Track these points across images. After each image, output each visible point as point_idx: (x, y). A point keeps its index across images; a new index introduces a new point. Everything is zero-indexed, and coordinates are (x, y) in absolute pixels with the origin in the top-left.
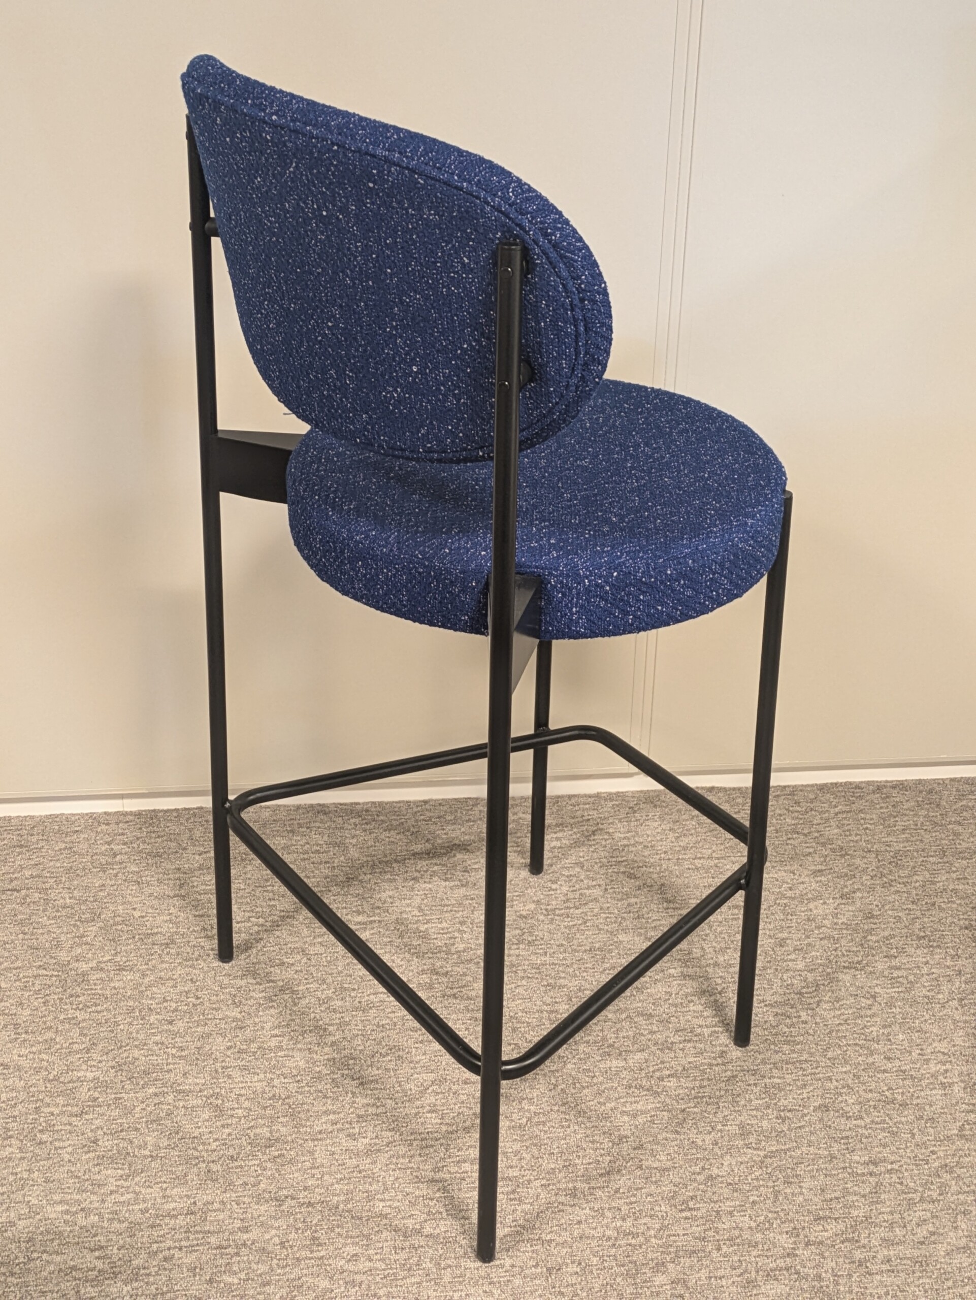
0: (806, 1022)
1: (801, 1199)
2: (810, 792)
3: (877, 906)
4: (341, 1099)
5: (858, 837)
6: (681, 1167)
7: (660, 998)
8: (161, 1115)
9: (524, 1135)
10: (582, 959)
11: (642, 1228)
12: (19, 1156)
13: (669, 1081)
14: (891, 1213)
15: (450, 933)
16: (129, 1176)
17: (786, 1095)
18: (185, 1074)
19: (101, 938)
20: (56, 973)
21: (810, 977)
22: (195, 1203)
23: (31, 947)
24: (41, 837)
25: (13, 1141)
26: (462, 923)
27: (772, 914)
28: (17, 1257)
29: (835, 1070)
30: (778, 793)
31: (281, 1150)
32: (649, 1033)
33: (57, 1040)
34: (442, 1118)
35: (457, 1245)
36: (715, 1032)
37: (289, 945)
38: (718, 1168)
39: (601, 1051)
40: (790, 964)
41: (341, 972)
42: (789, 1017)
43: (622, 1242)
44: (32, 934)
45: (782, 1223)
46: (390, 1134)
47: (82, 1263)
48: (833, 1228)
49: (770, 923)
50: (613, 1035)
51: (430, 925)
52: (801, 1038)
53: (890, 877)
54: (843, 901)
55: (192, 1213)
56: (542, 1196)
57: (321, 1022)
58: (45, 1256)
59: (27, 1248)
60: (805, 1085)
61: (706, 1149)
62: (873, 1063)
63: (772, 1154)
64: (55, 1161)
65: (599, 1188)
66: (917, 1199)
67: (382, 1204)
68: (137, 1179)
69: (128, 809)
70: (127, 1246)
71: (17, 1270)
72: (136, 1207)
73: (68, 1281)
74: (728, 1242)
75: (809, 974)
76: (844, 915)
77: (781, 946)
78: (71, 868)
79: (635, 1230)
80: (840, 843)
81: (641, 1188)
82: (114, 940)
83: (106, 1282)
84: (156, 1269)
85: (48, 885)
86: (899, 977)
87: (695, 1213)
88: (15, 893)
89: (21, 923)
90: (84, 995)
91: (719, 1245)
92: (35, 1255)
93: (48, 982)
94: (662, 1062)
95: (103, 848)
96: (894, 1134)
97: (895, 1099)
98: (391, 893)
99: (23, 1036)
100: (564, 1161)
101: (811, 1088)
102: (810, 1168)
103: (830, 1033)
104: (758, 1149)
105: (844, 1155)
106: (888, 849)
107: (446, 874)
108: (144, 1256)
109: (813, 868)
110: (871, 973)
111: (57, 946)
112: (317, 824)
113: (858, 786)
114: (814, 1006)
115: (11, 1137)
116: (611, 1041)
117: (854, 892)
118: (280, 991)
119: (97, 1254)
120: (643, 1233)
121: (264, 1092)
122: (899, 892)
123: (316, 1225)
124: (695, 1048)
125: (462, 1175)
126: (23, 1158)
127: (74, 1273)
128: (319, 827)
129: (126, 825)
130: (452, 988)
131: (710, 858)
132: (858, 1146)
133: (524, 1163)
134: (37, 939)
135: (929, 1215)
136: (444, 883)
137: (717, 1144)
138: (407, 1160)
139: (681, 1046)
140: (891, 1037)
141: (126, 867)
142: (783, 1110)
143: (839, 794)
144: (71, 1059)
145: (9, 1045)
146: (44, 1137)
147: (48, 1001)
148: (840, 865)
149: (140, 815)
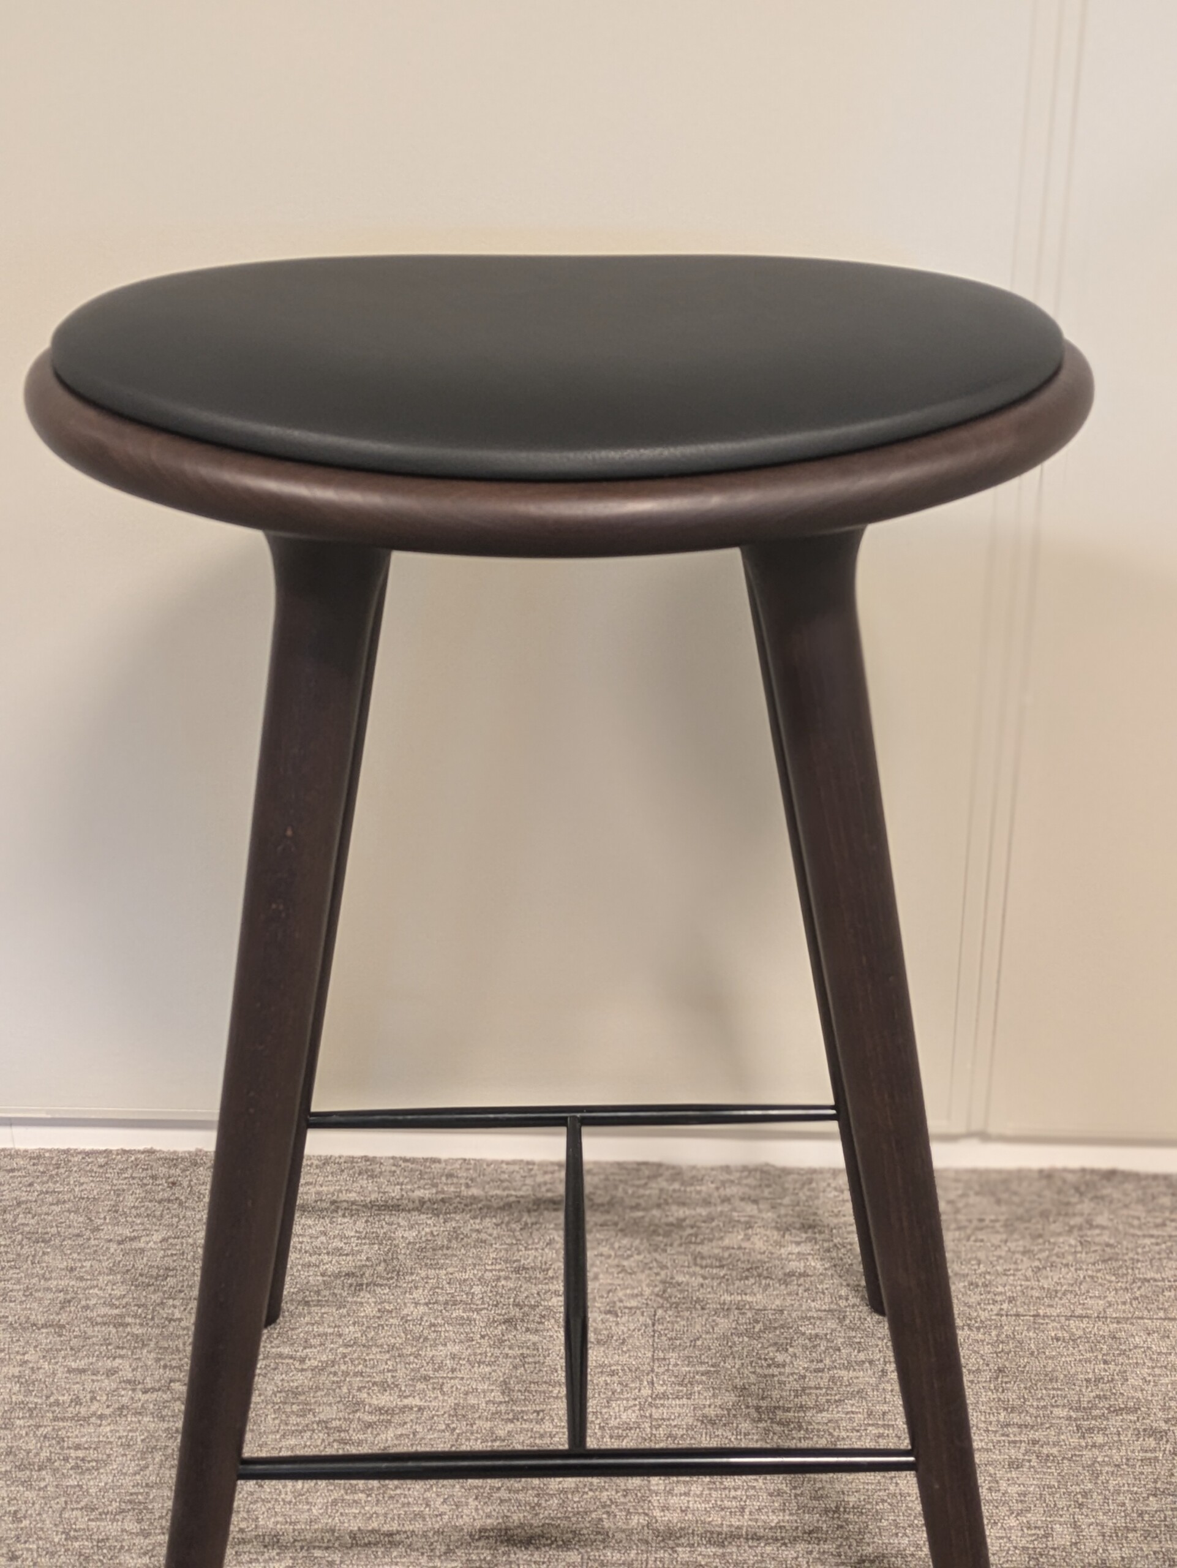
149: (39, 1157)
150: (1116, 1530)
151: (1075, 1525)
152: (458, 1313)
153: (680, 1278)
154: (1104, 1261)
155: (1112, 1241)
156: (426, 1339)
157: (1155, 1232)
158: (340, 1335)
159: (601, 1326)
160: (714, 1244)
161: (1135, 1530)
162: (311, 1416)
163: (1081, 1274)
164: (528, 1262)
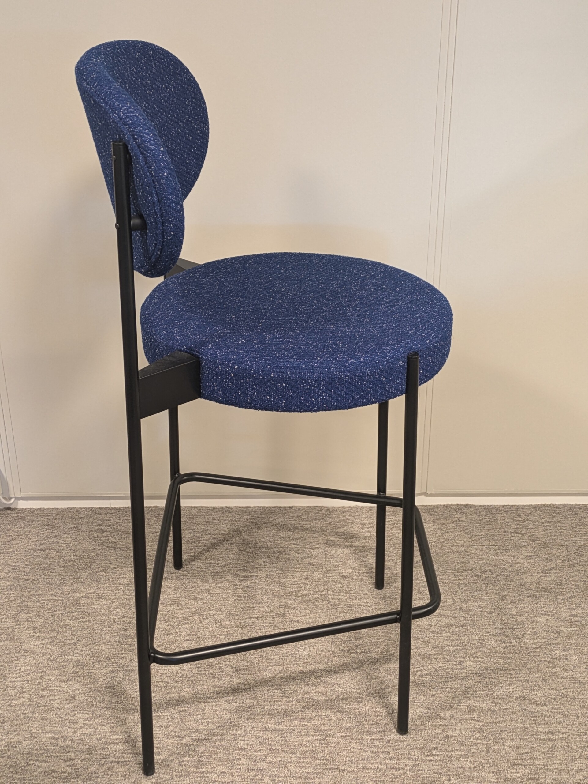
0: (515, 646)
1: (503, 752)
2: (527, 509)
3: (565, 578)
4: (223, 679)
5: (556, 537)
6: (429, 729)
7: (424, 628)
8: (115, 683)
9: (333, 705)
10: (378, 603)
11: (402, 765)
12: (28, 703)
13: (426, 678)
14: (561, 764)
15: (299, 584)
16: (92, 718)
17: (499, 689)
18: (131, 660)
19: (89, 580)
20: (61, 599)
21: (519, 619)
22: (129, 736)
23: (48, 583)
24: (60, 521)
25: (26, 695)
26: (306, 579)
27: (499, 581)
28: (20, 763)
29: (531, 676)
30: (508, 509)
31: (185, 707)
32: (416, 648)
33: (58, 637)
34: (284, 693)
35: (286, 769)
36: (457, 649)
37: (201, 588)
38: (453, 731)
39: (385, 658)
40: (507, 611)
41: (231, 605)
42: (504, 643)
43: (389, 773)
44: (50, 576)
45: (491, 766)
46: (251, 701)
47: (59, 768)
48: (522, 771)
49: (497, 586)
50: (393, 649)
51: (287, 579)
52: (511, 656)
53: (574, 561)
54: (544, 575)
55: (127, 742)
56: (341, 742)
57: (216, 633)
58: (37, 763)
59: (27, 758)
60: (511, 684)
61: (446, 720)
62: (556, 672)
63: (487, 725)
64: (49, 707)
65: (377, 739)
66: (577, 755)
67: (242, 743)
68: (96, 721)
69: (113, 506)
70: (87, 760)
71: (20, 770)
72: (95, 737)
73: (49, 778)
74: (455, 777)
75: (519, 617)
76: (544, 583)
77: (503, 600)
78: (76, 538)
79: (397, 766)
80: (544, 540)
81: (404, 741)
82: (97, 581)
83: (72, 780)
84: (103, 774)
85: (62, 548)
86: (575, 621)
87: (436, 758)
88: (42, 552)
89: (44, 569)
90: (76, 611)
91: (450, 778)
92: (31, 762)
93: (56, 603)
94: (423, 666)
95: (96, 528)
96: (565, 716)
97: (568, 695)
98: (265, 560)
99: (38, 634)
100: (357, 722)
101: (515, 686)
102: (511, 734)
103: (530, 653)
104: (478, 721)
105: (533, 727)
106: (574, 544)
107: (299, 550)
108: (96, 765)
109: (526, 554)
110: (558, 618)
111: (63, 583)
112: (224, 518)
113: (558, 507)
114: (521, 636)
115: (24, 692)
116: (392, 652)
117: (551, 570)
118: (193, 614)
119: (68, 763)
120: (402, 768)
121: (177, 673)
122: (579, 570)
123: (202, 753)
124: (444, 658)
125: (293, 728)
126: (30, 705)
127: (53, 774)
128: (225, 520)
129: (111, 515)
130: (297, 617)
131: (462, 546)
132: (542, 722)
133: (332, 722)
134: (52, 578)
135: (584, 766)
136: (297, 555)
137: (453, 717)
138: (260, 717)
139: (435, 657)
140: (568, 657)
141: (109, 539)
142: (497, 698)
143: (545, 511)
144: (64, 649)
145: (29, 639)
146: (44, 693)
147: (55, 614)
148: (543, 553)
149: (120, 509)
150: (465, 600)
151: (453, 599)
152: (264, 550)
153: (332, 539)
154: (463, 530)
155: (466, 525)
156: (255, 558)
157: (480, 522)
158: (228, 557)
159: (308, 552)
160: (342, 529)
161: (470, 600)
162: (223, 579)
163: (456, 534)
164: (284, 535)
